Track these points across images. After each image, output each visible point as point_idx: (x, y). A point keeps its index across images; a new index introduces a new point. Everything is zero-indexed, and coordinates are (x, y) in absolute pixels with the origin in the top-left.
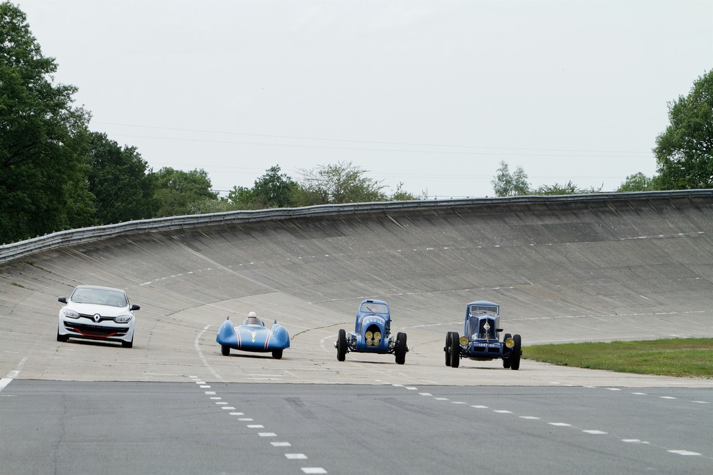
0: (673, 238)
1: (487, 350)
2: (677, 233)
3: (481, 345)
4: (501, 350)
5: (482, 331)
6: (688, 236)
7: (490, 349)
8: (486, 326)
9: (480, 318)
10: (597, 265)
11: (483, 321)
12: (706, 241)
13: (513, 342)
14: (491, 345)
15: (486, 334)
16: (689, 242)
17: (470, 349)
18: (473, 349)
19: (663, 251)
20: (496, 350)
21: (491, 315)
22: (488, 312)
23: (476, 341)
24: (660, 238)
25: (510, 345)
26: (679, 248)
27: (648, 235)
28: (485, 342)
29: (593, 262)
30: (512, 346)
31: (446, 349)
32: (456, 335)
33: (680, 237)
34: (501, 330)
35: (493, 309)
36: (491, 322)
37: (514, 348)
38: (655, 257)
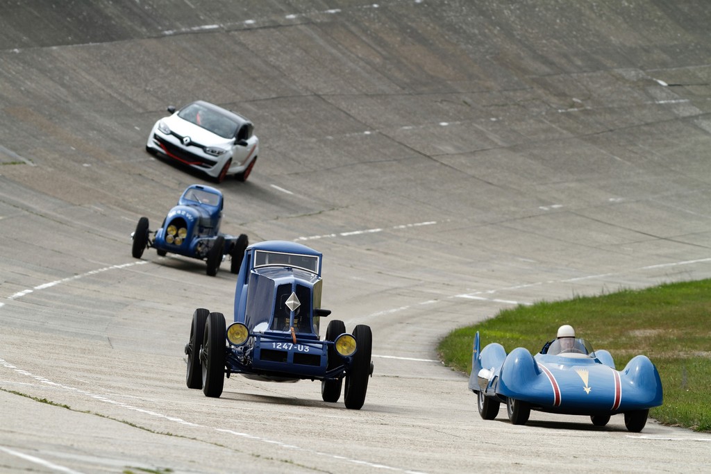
0: (277, 26)
1: (290, 360)
2: (282, 12)
3: (278, 346)
4: (324, 361)
5: (281, 313)
6: (308, 22)
7: (299, 357)
8: (292, 302)
9: (279, 280)
10: (139, 106)
11: (284, 290)
12: (352, 32)
13: (353, 342)
14: (300, 348)
15: (291, 320)
16: (315, 36)
17: (252, 354)
18: (257, 356)
19: (266, 62)
20: (312, 358)
21: (302, 277)
22: (297, 269)
23: (266, 335)
24: (250, 29)
25: (346, 349)
26: (298, 53)
27: (221, 19)
28: (287, 339)
29: (127, 98)
30: (352, 352)
31: (191, 351)
32: (219, 319)
33: (290, 24)
34: (326, 313)
35: (308, 260)
36: (304, 293)
37: (354, 356)
38: (254, 79)
